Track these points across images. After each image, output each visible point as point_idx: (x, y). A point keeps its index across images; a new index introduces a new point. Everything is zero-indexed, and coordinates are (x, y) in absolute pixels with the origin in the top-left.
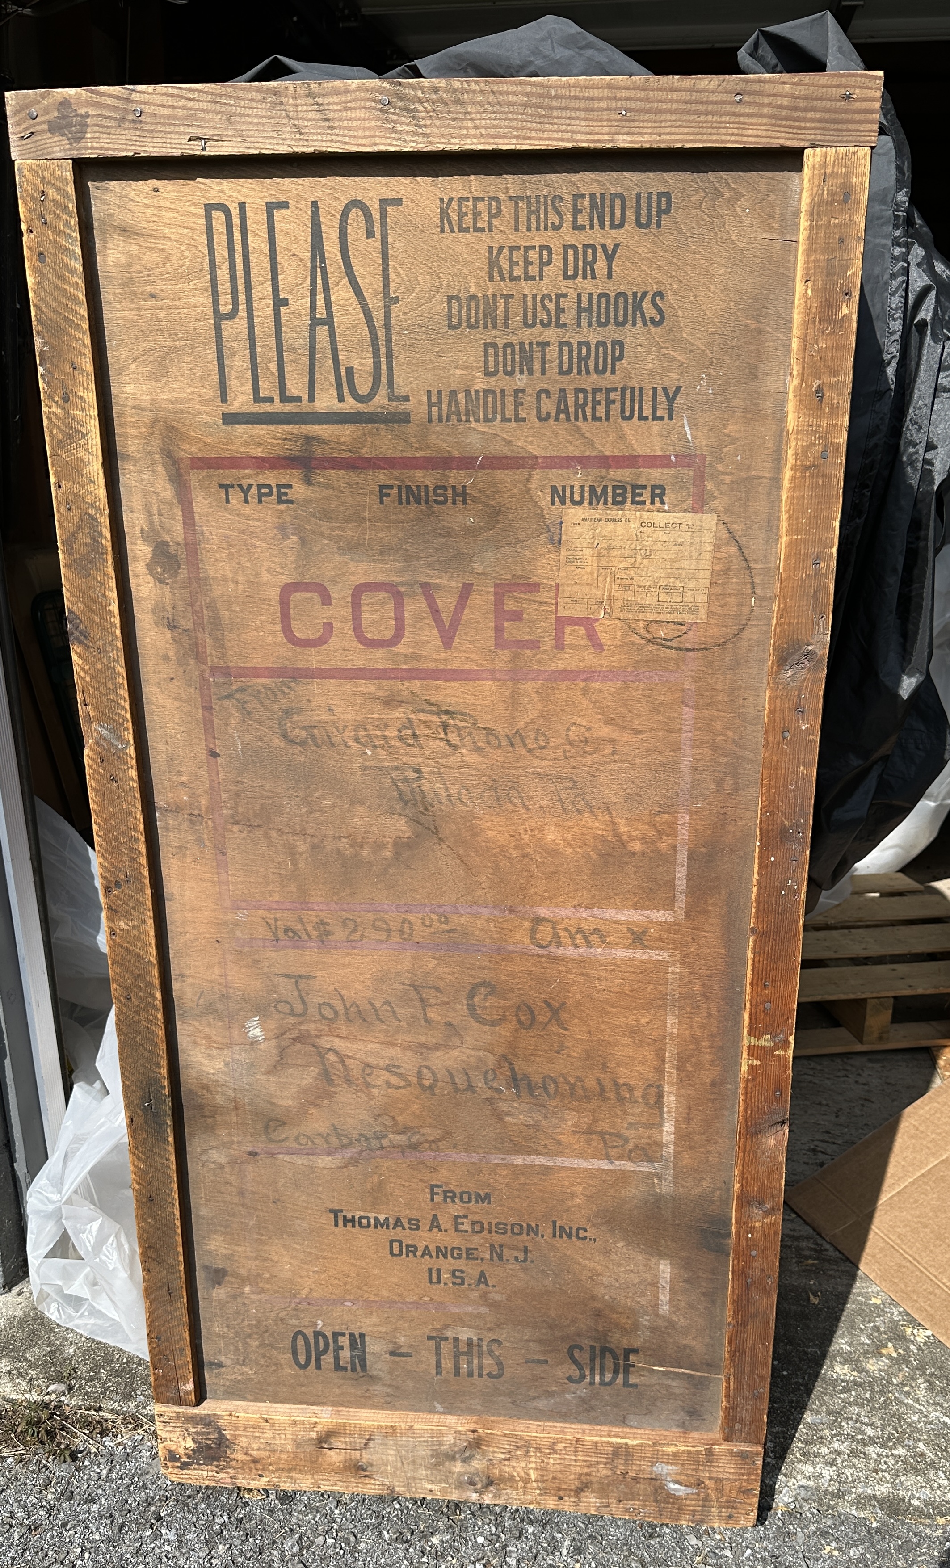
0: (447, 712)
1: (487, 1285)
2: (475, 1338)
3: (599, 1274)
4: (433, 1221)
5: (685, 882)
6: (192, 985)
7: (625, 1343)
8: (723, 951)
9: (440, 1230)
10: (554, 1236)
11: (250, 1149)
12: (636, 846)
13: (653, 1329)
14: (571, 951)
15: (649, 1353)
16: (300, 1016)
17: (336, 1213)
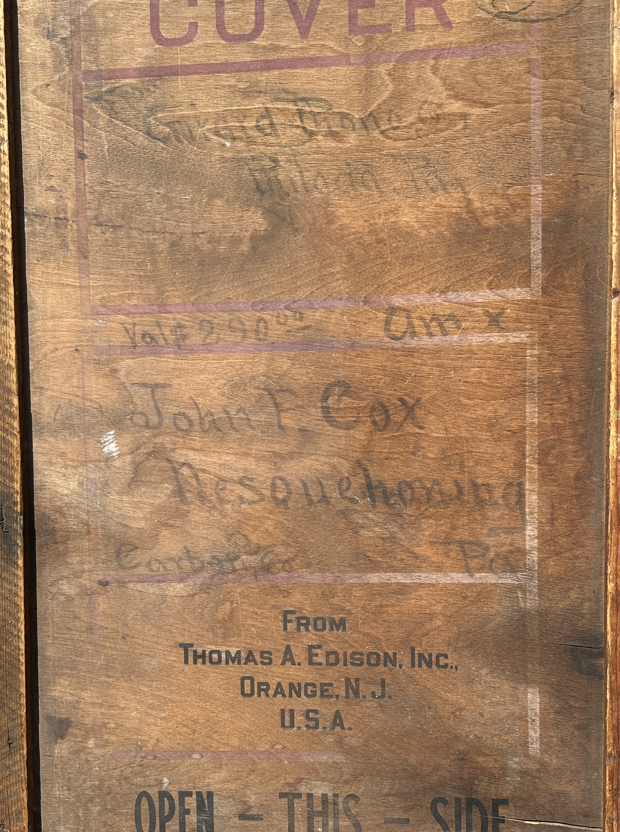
0: (303, 99)
1: (343, 728)
2: (330, 794)
3: (461, 710)
4: (286, 653)
5: (540, 256)
6: (51, 397)
7: (493, 792)
8: (582, 328)
9: (294, 664)
10: (413, 665)
11: (101, 578)
12: (490, 222)
13: (524, 773)
14: (426, 341)
15: (520, 804)
16: (155, 428)
17: (186, 647)
